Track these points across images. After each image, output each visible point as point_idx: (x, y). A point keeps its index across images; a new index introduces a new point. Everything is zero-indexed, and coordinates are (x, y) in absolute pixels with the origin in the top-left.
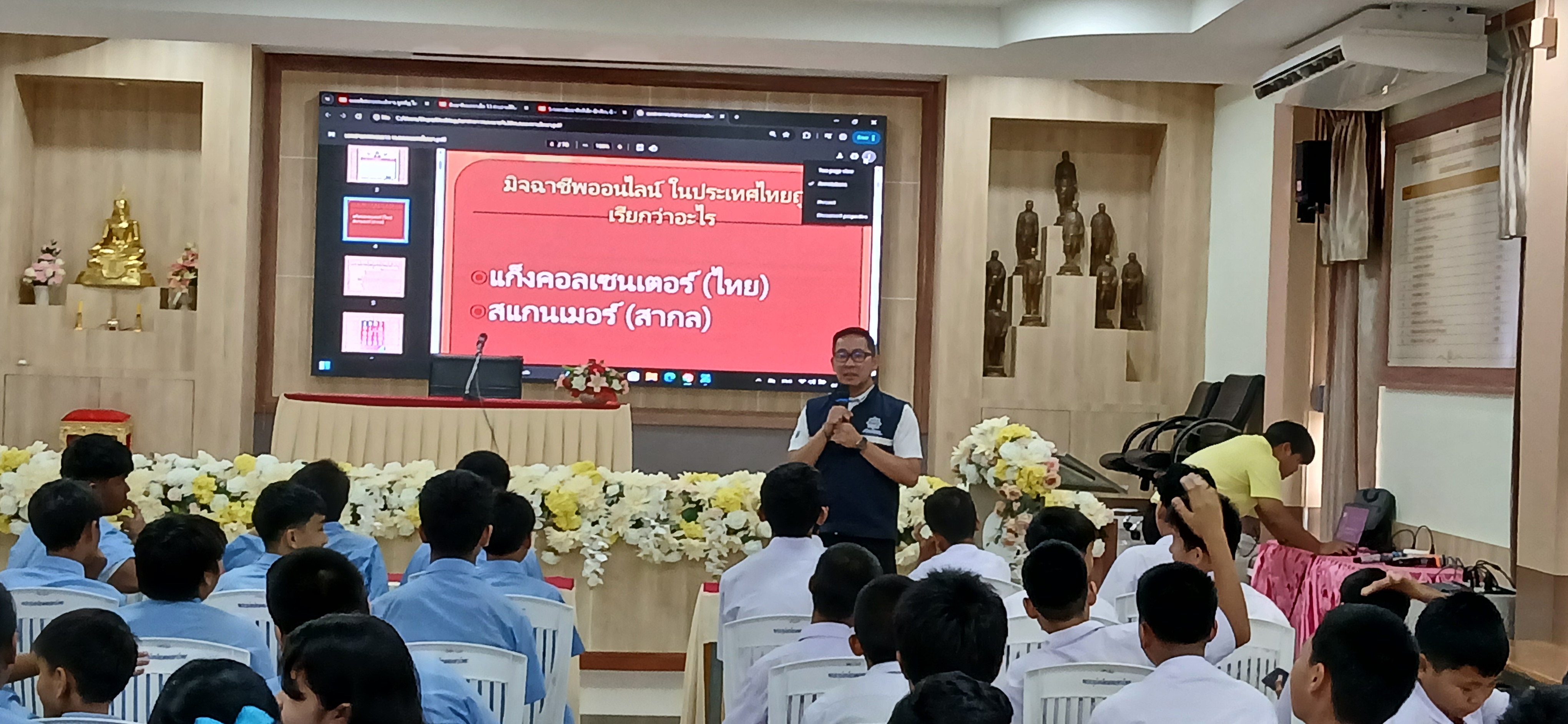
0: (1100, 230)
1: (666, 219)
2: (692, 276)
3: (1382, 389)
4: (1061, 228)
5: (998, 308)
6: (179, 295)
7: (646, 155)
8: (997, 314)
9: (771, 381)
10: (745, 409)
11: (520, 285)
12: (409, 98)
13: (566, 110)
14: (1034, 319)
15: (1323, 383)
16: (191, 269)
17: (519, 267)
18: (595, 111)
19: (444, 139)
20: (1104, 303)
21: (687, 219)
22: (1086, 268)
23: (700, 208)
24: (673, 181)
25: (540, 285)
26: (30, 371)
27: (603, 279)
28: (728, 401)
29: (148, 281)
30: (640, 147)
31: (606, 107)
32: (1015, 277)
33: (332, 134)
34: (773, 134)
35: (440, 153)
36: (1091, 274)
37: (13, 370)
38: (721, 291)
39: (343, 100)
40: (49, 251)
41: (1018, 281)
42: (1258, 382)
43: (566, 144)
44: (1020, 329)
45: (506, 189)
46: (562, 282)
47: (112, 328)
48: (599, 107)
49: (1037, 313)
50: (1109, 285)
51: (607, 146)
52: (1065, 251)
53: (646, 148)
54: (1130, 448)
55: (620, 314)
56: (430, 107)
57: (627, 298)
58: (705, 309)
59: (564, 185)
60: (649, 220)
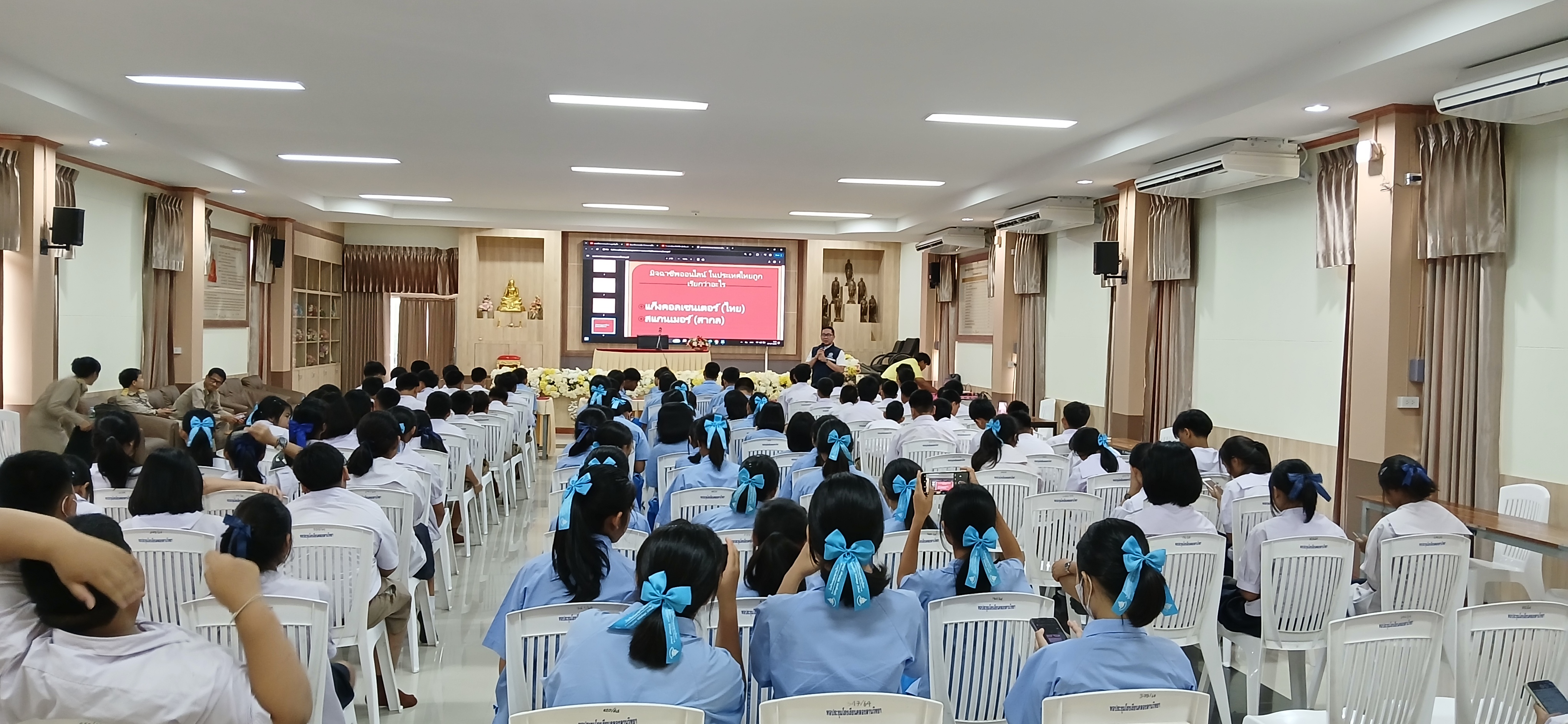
0: (861, 288)
1: (708, 285)
2: (717, 305)
3: (956, 342)
4: (847, 287)
5: (826, 316)
6: (534, 315)
7: (701, 262)
8: (826, 318)
9: (746, 342)
10: (736, 352)
11: (656, 309)
12: (615, 243)
13: (672, 246)
14: (839, 319)
15: (938, 340)
16: (539, 305)
17: (656, 303)
18: (682, 247)
19: (628, 257)
20: (863, 314)
21: (715, 285)
22: (857, 302)
23: (720, 281)
24: (710, 271)
25: (663, 309)
26: (483, 342)
27: (686, 307)
28: (731, 350)
29: (523, 309)
30: (698, 259)
31: (686, 245)
32: (832, 305)
33: (588, 256)
34: (745, 254)
35: (627, 262)
36: (859, 303)
37: (478, 342)
38: (728, 311)
39: (591, 243)
40: (486, 299)
41: (833, 306)
42: (918, 340)
43: (672, 259)
44: (834, 323)
45: (651, 275)
46: (671, 308)
47: (511, 326)
48: (683, 245)
49: (840, 317)
50: (865, 307)
51: (686, 259)
52: (849, 295)
53: (700, 260)
54: (873, 364)
55: (692, 319)
56: (622, 245)
57: (695, 313)
58: (722, 317)
59: (672, 273)
60: (702, 285)
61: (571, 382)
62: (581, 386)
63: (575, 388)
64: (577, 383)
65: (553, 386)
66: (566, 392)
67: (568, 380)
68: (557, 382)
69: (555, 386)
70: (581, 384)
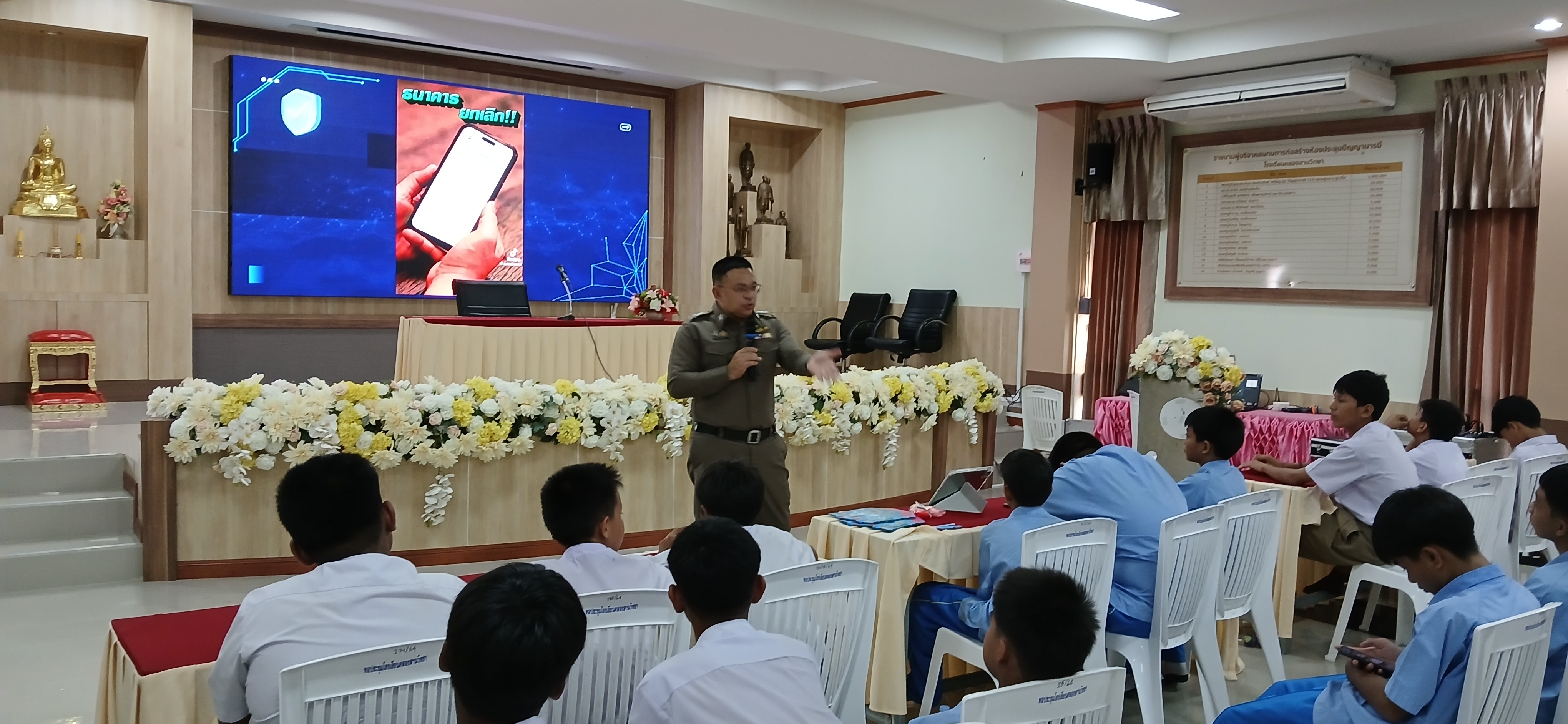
6: (116, 226)
47: (56, 255)
61: (435, 419)
62: (464, 431)
63: (446, 438)
64: (451, 422)
65: (380, 434)
66: (424, 452)
67: (426, 415)
68: (397, 423)
69: (386, 432)
70: (463, 425)
